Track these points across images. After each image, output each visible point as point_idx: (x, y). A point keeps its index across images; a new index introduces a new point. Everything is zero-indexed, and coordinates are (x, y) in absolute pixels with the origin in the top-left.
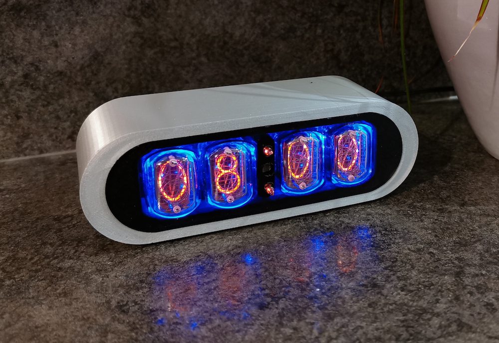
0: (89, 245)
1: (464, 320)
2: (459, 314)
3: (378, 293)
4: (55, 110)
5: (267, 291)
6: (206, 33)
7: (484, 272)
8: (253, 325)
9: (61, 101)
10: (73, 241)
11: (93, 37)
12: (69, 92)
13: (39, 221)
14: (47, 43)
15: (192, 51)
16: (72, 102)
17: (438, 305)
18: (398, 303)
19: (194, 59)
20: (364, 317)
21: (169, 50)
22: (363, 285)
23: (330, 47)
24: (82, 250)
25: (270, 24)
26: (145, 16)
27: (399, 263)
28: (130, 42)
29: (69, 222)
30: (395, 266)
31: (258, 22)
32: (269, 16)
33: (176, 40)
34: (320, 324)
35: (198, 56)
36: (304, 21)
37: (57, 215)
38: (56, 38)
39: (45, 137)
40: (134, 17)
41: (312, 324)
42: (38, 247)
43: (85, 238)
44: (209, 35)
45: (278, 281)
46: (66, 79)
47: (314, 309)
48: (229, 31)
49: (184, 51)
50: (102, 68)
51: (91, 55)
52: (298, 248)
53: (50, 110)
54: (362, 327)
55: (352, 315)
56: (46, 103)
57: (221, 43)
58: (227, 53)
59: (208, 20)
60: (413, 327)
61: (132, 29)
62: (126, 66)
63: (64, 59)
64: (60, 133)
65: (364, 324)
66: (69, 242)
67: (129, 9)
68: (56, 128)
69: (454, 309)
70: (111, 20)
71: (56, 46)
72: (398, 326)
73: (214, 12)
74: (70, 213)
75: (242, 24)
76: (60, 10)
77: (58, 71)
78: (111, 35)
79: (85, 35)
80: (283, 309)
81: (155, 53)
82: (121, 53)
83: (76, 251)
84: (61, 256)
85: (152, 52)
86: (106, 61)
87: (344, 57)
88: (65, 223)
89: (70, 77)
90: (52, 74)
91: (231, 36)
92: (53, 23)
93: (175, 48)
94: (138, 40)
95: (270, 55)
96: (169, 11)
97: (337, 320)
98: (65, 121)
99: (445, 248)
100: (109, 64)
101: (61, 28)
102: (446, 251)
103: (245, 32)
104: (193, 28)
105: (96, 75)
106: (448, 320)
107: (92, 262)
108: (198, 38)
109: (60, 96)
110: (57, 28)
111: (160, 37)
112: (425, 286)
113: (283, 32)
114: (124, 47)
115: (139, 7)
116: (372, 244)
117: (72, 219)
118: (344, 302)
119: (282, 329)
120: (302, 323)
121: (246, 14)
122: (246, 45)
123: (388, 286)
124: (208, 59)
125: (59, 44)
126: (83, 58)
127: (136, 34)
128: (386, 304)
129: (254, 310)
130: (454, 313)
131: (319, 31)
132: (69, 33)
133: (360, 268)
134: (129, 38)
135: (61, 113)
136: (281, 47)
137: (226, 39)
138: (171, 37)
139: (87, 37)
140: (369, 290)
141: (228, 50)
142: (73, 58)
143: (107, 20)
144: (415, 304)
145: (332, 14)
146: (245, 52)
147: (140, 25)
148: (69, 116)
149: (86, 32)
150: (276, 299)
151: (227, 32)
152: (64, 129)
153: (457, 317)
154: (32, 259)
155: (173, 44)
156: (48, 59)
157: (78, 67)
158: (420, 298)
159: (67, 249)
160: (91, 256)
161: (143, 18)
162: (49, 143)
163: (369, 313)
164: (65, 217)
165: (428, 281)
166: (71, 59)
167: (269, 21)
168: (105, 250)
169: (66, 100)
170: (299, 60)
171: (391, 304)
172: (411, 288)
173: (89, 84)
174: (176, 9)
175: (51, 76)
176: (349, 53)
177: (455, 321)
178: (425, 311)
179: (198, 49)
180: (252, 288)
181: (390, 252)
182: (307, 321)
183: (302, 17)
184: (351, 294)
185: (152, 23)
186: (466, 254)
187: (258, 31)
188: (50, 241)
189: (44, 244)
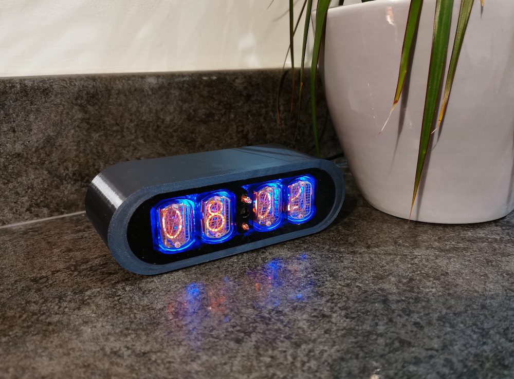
0: (70, 301)
1: (403, 337)
2: (397, 333)
3: (329, 322)
4: (14, 187)
5: (238, 328)
6: (143, 119)
7: (403, 298)
8: (235, 357)
9: (19, 179)
10: (54, 298)
11: (46, 123)
12: (26, 171)
13: (18, 282)
14: (5, 129)
15: (131, 134)
16: (29, 180)
17: (378, 327)
18: (347, 328)
19: (133, 140)
20: (325, 342)
21: (111, 133)
22: (314, 316)
23: (241, 129)
24: (65, 305)
25: (194, 111)
26: (90, 105)
27: (336, 297)
28: (78, 126)
29: (45, 282)
30: (334, 299)
31: (184, 109)
32: (194, 104)
33: (118, 125)
34: (290, 351)
35: (137, 137)
36: (221, 107)
37: (33, 277)
38: (14, 125)
39: (6, 211)
40: (81, 105)
41: (285, 352)
42: (23, 306)
43: (65, 294)
44: (145, 121)
45: (244, 319)
46: (23, 160)
47: (282, 339)
48: (162, 117)
49: (125, 134)
50: (55, 149)
51: (44, 138)
52: (252, 290)
53: (9, 187)
54: (326, 351)
55: (314, 341)
56: (6, 181)
57: (155, 127)
58: (160, 135)
59: (144, 108)
60: (365, 347)
61: (80, 115)
62: (75, 148)
63: (21, 142)
64: (20, 207)
65: (326, 348)
66: (51, 299)
67: (76, 99)
68: (15, 203)
69: (392, 330)
70: (61, 108)
71: (14, 131)
72: (353, 347)
73: (148, 101)
74: (44, 275)
75: (172, 111)
76: (17, 100)
77: (16, 153)
78: (62, 121)
79: (38, 122)
80: (256, 341)
81: (100, 136)
82: (71, 136)
83: (60, 307)
84: (47, 312)
85: (98, 135)
86: (58, 144)
87: (251, 136)
88: (43, 283)
89: (27, 158)
90: (10, 156)
91: (163, 122)
92: (11, 112)
93: (117, 131)
94: (84, 125)
95: (194, 135)
96: (111, 100)
97: (303, 346)
98: (23, 196)
99: (367, 282)
100: (60, 146)
101: (17, 116)
102: (369, 284)
103: (174, 118)
104: (131, 115)
105: (49, 155)
106: (390, 338)
107: (77, 315)
108: (135, 123)
109: (19, 174)
110: (14, 115)
111: (104, 123)
112: (363, 313)
113: (204, 117)
114: (73, 131)
115: (85, 97)
116: (310, 282)
117: (48, 280)
118: (304, 331)
119: (261, 358)
120: (276, 352)
121: (175, 102)
122: (175, 128)
123: (334, 315)
124: (145, 141)
125: (16, 130)
126: (37, 141)
127: (82, 120)
128: (338, 330)
129: (232, 345)
130: (393, 332)
131: (232, 116)
132: (25, 120)
133: (307, 303)
134: (77, 123)
135: (19, 190)
136: (203, 129)
137: (159, 123)
138: (113, 122)
139: (40, 123)
140: (320, 320)
141: (161, 133)
142: (29, 142)
143: (58, 108)
144: (360, 328)
145: (242, 102)
146: (174, 133)
147: (86, 112)
148: (27, 192)
149: (39, 118)
150: (248, 334)
151: (160, 118)
152: (23, 203)
153: (397, 336)
154: (20, 317)
155: (115, 128)
156: (7, 143)
157: (34, 149)
158: (363, 323)
159: (51, 306)
160: (74, 310)
161: (89, 107)
162: (10, 216)
163: (327, 338)
164: (41, 279)
165: (364, 309)
166: (27, 142)
167: (193, 108)
168: (86, 304)
169: (24, 178)
170: (217, 139)
171: (342, 330)
172: (353, 316)
173: (43, 164)
174: (116, 99)
175: (10, 158)
176: (255, 134)
177: (396, 339)
178: (370, 333)
179: (136, 132)
180: (225, 326)
181: (326, 288)
182: (280, 349)
183: (219, 104)
184: (307, 324)
185: (96, 110)
186: (384, 285)
187: (184, 116)
188: (33, 300)
189: (28, 302)
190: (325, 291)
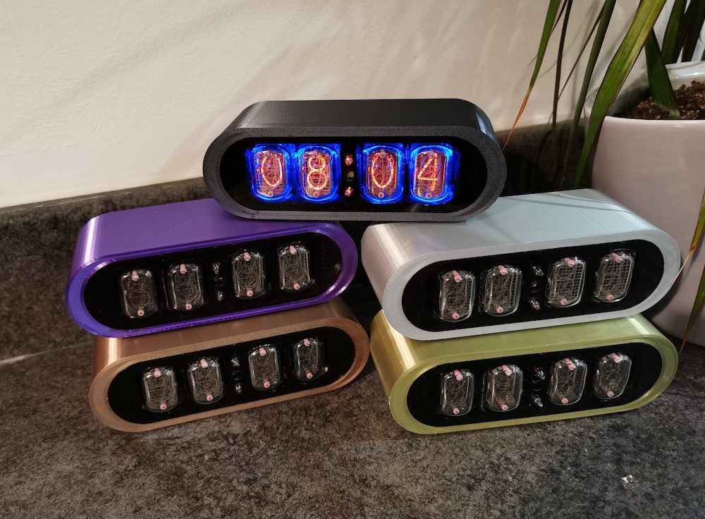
1: (631, 509)
2: (625, 503)
3: (558, 479)
5: (469, 472)
7: (639, 460)
8: (468, 505)
17: (607, 493)
18: (575, 489)
20: (552, 503)
22: (543, 470)
27: (567, 448)
30: (564, 451)
34: (518, 508)
41: (513, 507)
45: (474, 462)
47: (511, 492)
54: (552, 513)
55: (542, 500)
60: (591, 514)
65: (553, 509)
69: (621, 498)
72: (580, 513)
80: (486, 491)
97: (531, 504)
99: (602, 433)
102: (603, 435)
106: (618, 508)
112: (593, 474)
118: (532, 486)
119: (491, 511)
120: (505, 506)
123: (564, 472)
128: (566, 490)
129: (464, 491)
130: (621, 501)
133: (536, 452)
140: (549, 476)
144: (589, 491)
150: (479, 481)
153: (624, 506)
158: (592, 485)
163: (555, 499)
165: (595, 468)
171: (570, 491)
172: (583, 475)
177: (623, 510)
178: (598, 499)
180: (456, 467)
182: (508, 504)
184: (536, 479)
186: (621, 439)
190: (555, 438)
